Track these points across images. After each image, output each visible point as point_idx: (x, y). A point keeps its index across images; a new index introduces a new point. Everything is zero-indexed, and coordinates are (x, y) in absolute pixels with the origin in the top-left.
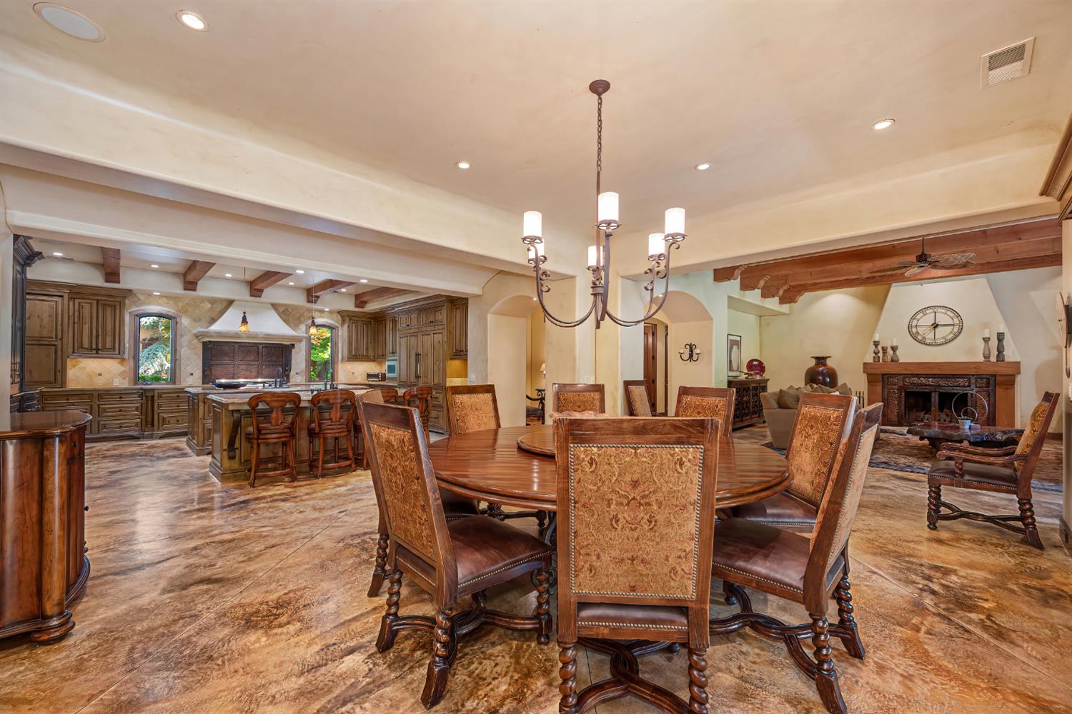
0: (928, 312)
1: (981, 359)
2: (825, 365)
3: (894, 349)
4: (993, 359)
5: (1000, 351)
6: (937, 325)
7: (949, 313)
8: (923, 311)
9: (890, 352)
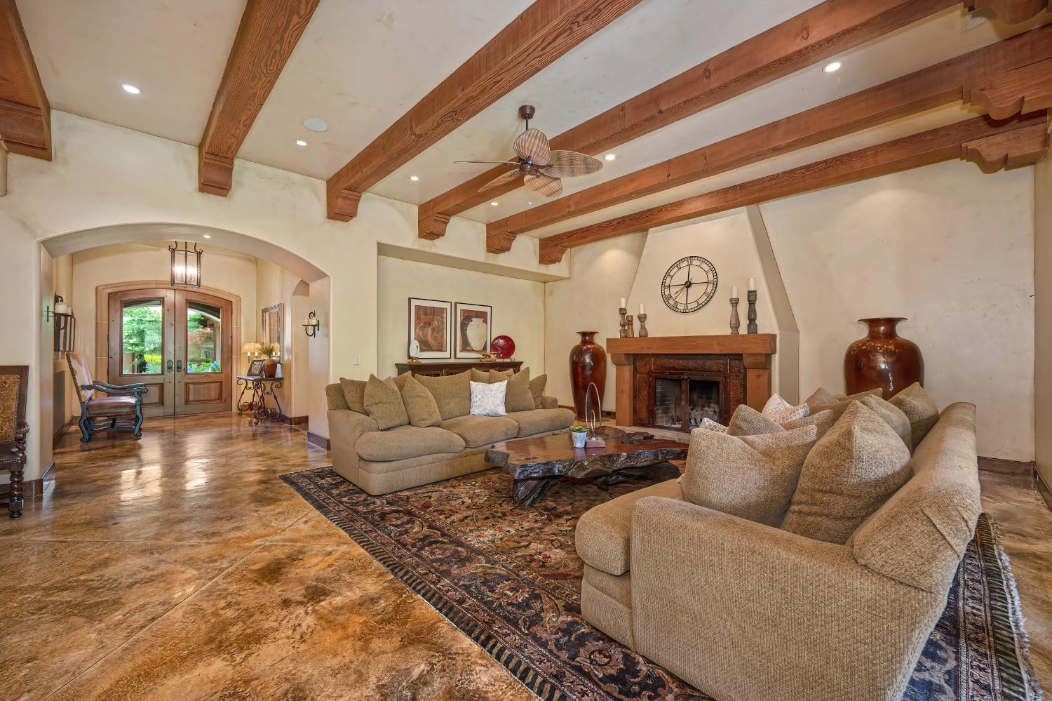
0: (682, 265)
1: (728, 332)
2: (591, 343)
3: (642, 318)
4: (743, 330)
5: (752, 320)
6: (690, 284)
7: (704, 266)
8: (677, 264)
9: (636, 324)
